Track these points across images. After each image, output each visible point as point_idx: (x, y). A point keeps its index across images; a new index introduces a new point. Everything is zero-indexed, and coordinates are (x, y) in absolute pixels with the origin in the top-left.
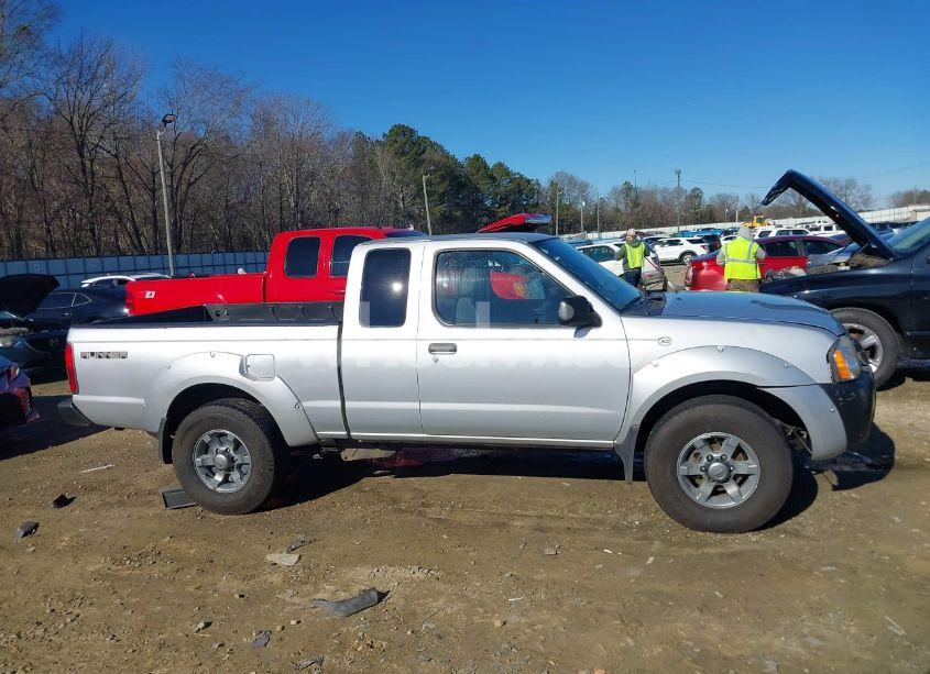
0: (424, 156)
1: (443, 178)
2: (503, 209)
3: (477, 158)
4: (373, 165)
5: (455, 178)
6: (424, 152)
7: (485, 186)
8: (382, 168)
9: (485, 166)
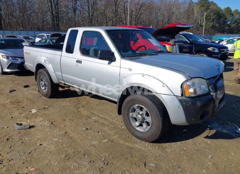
0: (210, 7)
1: (215, 14)
2: (234, 24)
3: (228, 8)
4: (193, 10)
5: (219, 14)
6: (210, 6)
7: (229, 17)
8: (195, 11)
9: (231, 11)
